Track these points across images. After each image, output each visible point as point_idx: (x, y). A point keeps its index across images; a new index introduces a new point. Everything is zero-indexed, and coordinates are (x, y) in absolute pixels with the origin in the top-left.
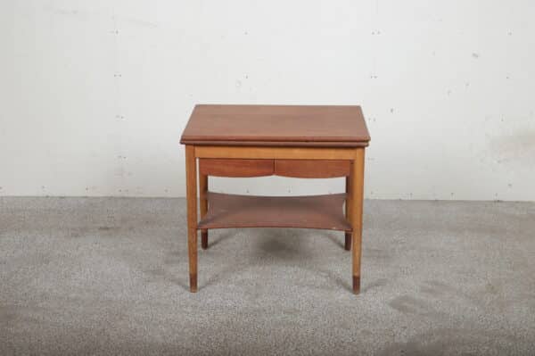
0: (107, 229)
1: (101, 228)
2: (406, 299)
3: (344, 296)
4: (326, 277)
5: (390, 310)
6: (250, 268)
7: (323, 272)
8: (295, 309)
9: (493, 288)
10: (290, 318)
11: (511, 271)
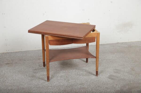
0: (8, 64)
1: (6, 64)
2: (111, 76)
3: (94, 77)
4: (85, 71)
5: (110, 80)
6: (61, 72)
7: (83, 70)
8: (82, 83)
9: (133, 69)
10: (82, 86)
11: (134, 64)
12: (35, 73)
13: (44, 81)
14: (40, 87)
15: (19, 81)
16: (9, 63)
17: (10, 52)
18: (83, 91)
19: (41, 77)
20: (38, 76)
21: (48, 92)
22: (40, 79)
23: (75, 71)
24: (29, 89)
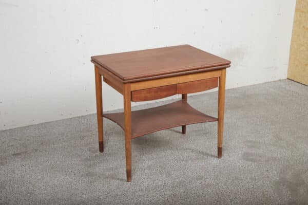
0: (18, 154)
1: (13, 155)
4: (192, 152)
5: (249, 163)
7: (187, 149)
8: (200, 176)
10: (203, 182)
12: (90, 166)
13: (120, 182)
14: (117, 195)
15: (64, 187)
16: (19, 151)
17: (8, 128)
18: (210, 191)
19: (108, 173)
20: (101, 173)
21: (140, 203)
22: (107, 177)
23: (172, 153)
24: (97, 201)
